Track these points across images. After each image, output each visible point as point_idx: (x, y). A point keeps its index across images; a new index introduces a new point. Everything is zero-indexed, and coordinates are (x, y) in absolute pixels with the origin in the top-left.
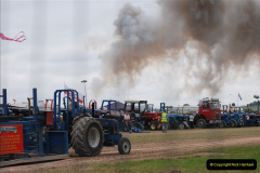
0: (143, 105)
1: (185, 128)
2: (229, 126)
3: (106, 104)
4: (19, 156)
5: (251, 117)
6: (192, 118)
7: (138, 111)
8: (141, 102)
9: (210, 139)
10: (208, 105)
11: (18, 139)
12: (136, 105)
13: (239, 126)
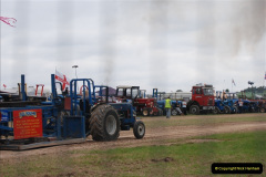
0: (135, 91)
1: (178, 114)
2: (223, 112)
3: (97, 89)
4: (38, 140)
5: (245, 103)
6: (185, 104)
7: (130, 97)
8: (133, 88)
9: (203, 125)
10: (201, 91)
11: (37, 123)
12: (128, 91)
13: (233, 113)
